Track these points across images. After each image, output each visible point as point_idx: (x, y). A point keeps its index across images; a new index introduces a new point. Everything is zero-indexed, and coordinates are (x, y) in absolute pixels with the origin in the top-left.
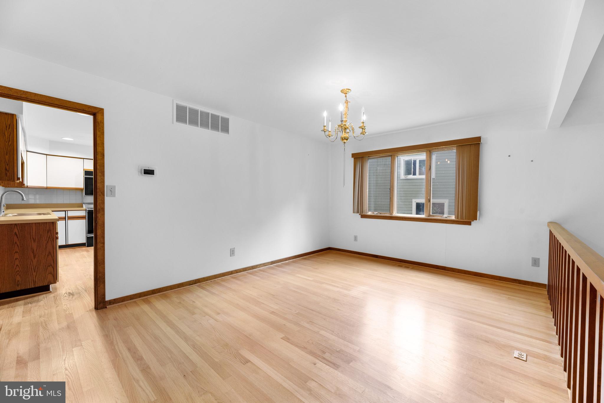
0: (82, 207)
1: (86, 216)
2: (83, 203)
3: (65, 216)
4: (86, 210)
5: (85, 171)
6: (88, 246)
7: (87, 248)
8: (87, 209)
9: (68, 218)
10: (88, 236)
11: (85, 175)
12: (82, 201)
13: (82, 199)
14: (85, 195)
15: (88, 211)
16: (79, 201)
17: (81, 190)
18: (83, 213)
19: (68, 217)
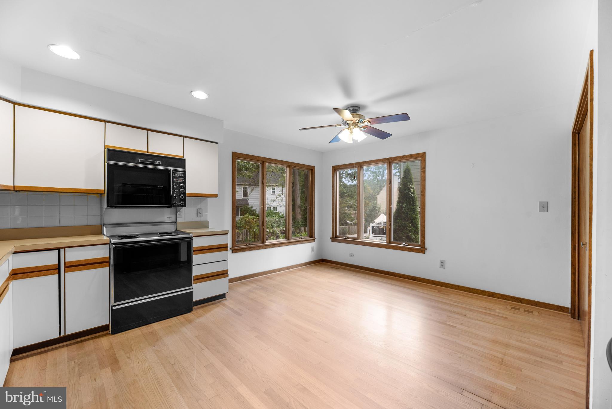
0: (101, 233)
1: (109, 257)
2: (104, 225)
3: (57, 263)
4: (109, 244)
5: (109, 150)
6: (114, 332)
7: (111, 336)
8: (113, 241)
9: (65, 267)
10: (114, 308)
11: (108, 159)
12: (101, 218)
13: (101, 216)
14: (108, 206)
15: (114, 246)
16: (94, 221)
17: (98, 194)
18: (102, 253)
19: (67, 265)
